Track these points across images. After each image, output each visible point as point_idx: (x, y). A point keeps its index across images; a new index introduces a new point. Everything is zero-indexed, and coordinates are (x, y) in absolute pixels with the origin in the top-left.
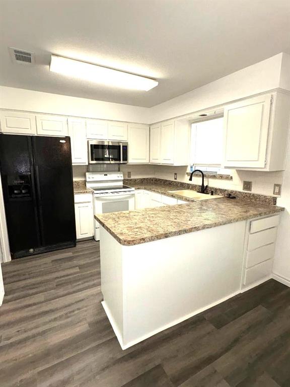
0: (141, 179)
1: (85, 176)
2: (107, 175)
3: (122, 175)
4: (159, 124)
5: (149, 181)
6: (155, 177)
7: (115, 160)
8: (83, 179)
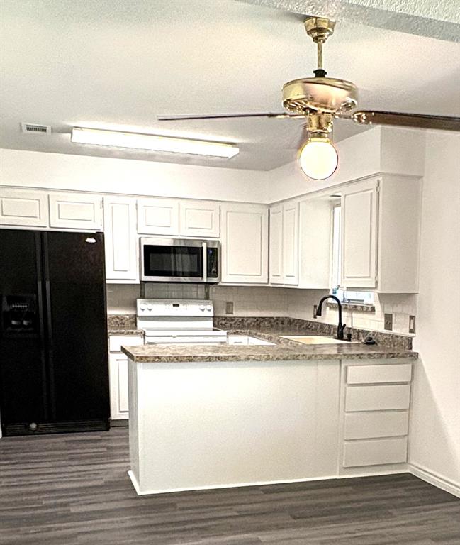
0: (257, 319)
1: (135, 306)
2: (178, 305)
3: (210, 307)
4: (280, 206)
5: (274, 324)
6: (287, 316)
7: (191, 275)
8: (132, 313)
